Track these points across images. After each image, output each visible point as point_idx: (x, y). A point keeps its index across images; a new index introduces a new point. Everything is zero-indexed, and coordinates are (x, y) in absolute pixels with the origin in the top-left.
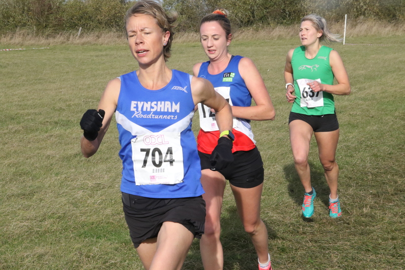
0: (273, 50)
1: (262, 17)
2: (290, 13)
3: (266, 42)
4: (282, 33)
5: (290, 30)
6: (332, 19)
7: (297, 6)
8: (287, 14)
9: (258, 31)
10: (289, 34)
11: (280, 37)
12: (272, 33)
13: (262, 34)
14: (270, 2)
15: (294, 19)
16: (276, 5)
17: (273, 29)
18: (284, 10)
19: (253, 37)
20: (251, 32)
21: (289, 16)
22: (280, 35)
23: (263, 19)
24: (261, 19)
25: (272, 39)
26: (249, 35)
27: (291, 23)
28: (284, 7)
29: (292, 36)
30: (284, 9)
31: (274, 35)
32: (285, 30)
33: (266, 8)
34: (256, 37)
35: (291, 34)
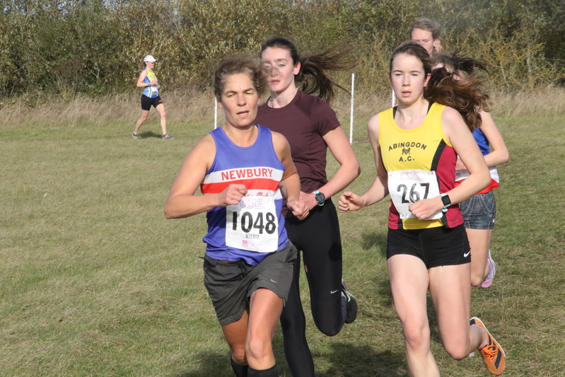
0: (63, 149)
1: (43, 77)
2: (102, 70)
3: (51, 132)
4: (86, 112)
5: (103, 106)
6: (192, 84)
7: (116, 57)
8: (96, 72)
9: (33, 107)
10: (101, 114)
11: (82, 121)
12: (65, 111)
13: (43, 113)
14: (59, 46)
15: (111, 83)
16: (72, 53)
17: (67, 102)
18: (90, 65)
19: (22, 121)
20: (18, 109)
21: (102, 76)
22: (82, 117)
23: (45, 81)
24: (39, 81)
25: (66, 124)
26: (14, 114)
27: (107, 89)
28: (90, 57)
29: (109, 118)
30: (89, 61)
31: (70, 115)
32: (93, 106)
33: (50, 58)
34: (30, 118)
35: (106, 114)
